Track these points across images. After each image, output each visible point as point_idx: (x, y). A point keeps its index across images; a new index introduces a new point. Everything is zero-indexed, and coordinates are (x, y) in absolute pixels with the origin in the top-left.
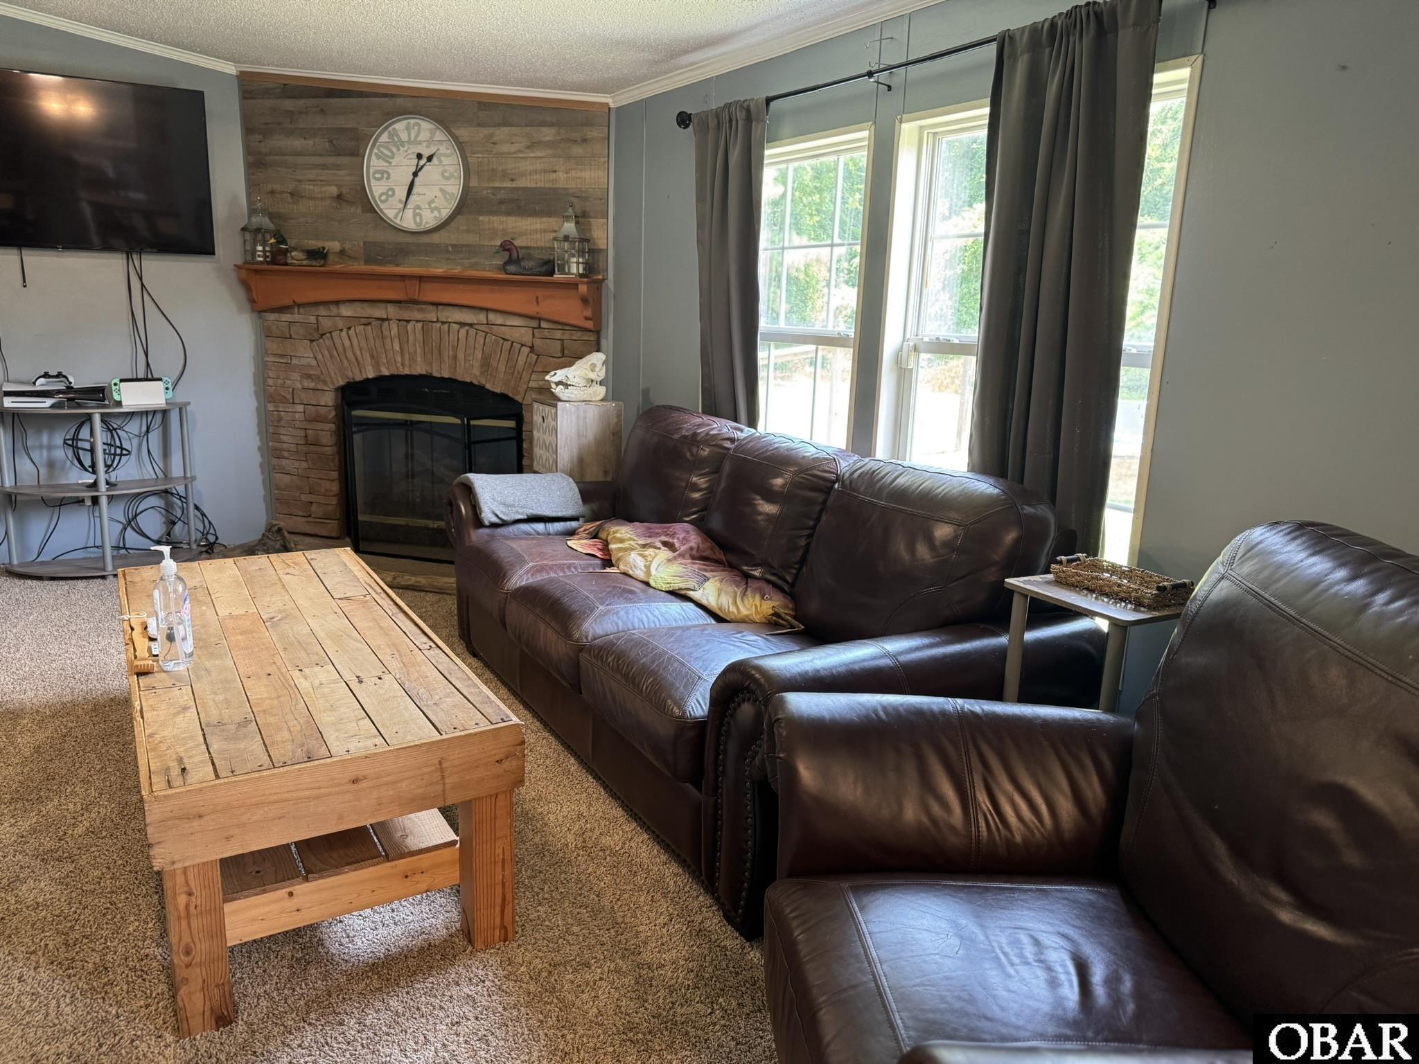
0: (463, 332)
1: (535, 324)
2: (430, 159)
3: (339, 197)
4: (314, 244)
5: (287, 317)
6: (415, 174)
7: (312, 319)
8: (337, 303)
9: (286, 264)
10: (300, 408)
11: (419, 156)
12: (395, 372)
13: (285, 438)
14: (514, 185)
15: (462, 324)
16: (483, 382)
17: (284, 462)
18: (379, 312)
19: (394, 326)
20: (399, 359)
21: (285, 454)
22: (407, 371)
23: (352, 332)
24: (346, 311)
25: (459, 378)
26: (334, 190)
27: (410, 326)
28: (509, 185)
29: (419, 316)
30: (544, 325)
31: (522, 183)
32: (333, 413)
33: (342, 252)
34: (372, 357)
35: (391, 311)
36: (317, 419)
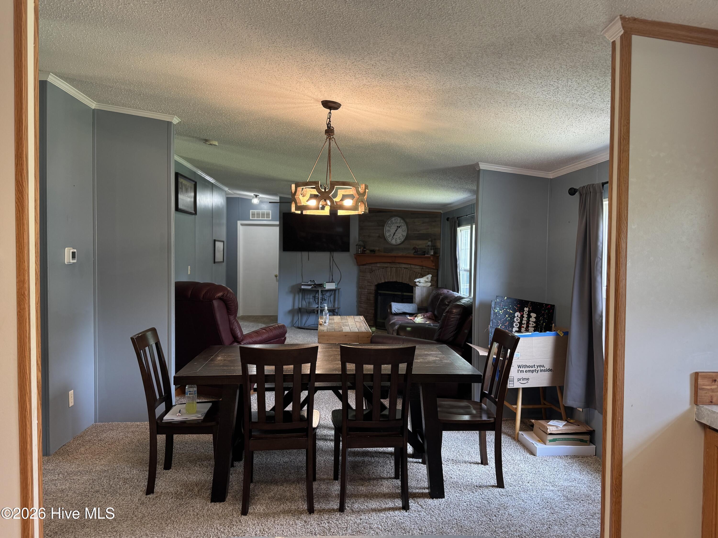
0: (405, 270)
1: (422, 267)
2: (399, 227)
3: (379, 236)
4: (372, 248)
5: (365, 267)
6: (396, 231)
7: (371, 267)
8: (376, 263)
9: (365, 254)
10: (366, 290)
11: (398, 227)
12: (389, 281)
13: (362, 298)
14: (419, 233)
15: (405, 268)
16: (409, 283)
17: (362, 305)
18: (386, 265)
19: (389, 269)
20: (390, 277)
21: (362, 303)
22: (391, 281)
23: (379, 270)
24: (378, 265)
25: (404, 282)
26: (378, 235)
27: (393, 269)
28: (418, 233)
29: (395, 266)
30: (424, 268)
31: (421, 232)
32: (374, 292)
33: (379, 250)
34: (384, 277)
35: (389, 265)
36: (370, 293)
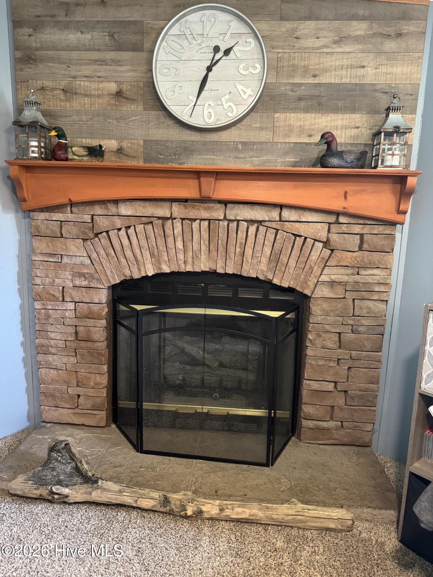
0: (253, 229)
1: (332, 219)
2: (227, 52)
3: (119, 94)
4: (94, 143)
5: (58, 216)
6: (209, 69)
7: (88, 218)
8: (116, 202)
10: (71, 306)
11: (217, 49)
12: (176, 270)
13: (53, 335)
14: (317, 81)
15: (251, 222)
16: (270, 277)
17: (50, 358)
18: (163, 211)
19: (178, 224)
20: (181, 256)
21: (53, 351)
22: (189, 268)
23: (131, 231)
24: (125, 210)
25: (245, 274)
26: (113, 87)
27: (196, 225)
28: (311, 81)
29: (205, 214)
30: (342, 219)
31: (325, 79)
32: (106, 310)
33: (120, 151)
34: (152, 255)
35: (177, 210)
36: (91, 316)
